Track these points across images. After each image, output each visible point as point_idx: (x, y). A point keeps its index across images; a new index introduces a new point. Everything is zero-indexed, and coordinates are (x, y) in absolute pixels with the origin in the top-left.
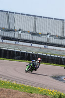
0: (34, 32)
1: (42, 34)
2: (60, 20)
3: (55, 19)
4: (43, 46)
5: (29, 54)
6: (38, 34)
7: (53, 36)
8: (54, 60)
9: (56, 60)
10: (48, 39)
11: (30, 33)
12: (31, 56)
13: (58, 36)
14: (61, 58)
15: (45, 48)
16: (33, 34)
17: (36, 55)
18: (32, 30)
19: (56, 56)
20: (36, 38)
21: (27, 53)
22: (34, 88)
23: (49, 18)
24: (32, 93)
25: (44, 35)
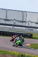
0: (6, 19)
1: (11, 20)
2: (21, 11)
3: (18, 11)
4: (11, 27)
5: (4, 32)
10: (15, 23)
11: (4, 19)
12: (5, 33)
13: (21, 21)
15: (13, 28)
19: (19, 32)
21: (2, 31)
22: (6, 51)
23: (15, 10)
25: (12, 20)
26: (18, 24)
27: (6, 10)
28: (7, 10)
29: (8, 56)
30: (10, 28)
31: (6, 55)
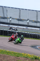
0: (19, 19)
7: (31, 21)
10: (28, 23)
14: (36, 35)
17: (21, 33)
18: (18, 18)
19: (33, 33)
20: (21, 23)
22: (19, 53)
23: (28, 10)
24: (18, 57)
25: (25, 20)
26: (31, 25)
28: (20, 9)
29: (20, 58)
30: (24, 28)
31: (19, 57)
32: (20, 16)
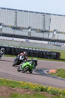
1: (23, 28)
3: (36, 12)
5: (11, 48)
6: (19, 28)
7: (34, 30)
8: (36, 53)
9: (38, 54)
10: (30, 33)
11: (11, 27)
12: (12, 50)
13: (40, 30)
14: (43, 52)
15: (27, 42)
16: (14, 28)
17: (18, 49)
19: (38, 50)
20: (17, 32)
22: (16, 82)
23: (30, 12)
24: (14, 87)
27: (14, 11)
28: (17, 10)
29: (17, 90)
30: (22, 42)
32: (16, 22)
